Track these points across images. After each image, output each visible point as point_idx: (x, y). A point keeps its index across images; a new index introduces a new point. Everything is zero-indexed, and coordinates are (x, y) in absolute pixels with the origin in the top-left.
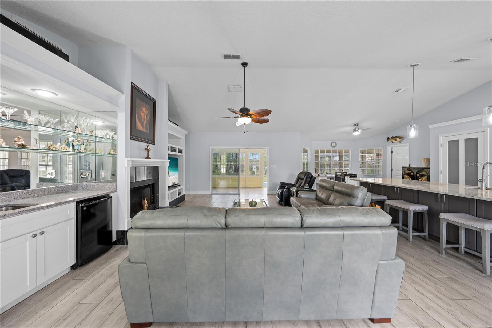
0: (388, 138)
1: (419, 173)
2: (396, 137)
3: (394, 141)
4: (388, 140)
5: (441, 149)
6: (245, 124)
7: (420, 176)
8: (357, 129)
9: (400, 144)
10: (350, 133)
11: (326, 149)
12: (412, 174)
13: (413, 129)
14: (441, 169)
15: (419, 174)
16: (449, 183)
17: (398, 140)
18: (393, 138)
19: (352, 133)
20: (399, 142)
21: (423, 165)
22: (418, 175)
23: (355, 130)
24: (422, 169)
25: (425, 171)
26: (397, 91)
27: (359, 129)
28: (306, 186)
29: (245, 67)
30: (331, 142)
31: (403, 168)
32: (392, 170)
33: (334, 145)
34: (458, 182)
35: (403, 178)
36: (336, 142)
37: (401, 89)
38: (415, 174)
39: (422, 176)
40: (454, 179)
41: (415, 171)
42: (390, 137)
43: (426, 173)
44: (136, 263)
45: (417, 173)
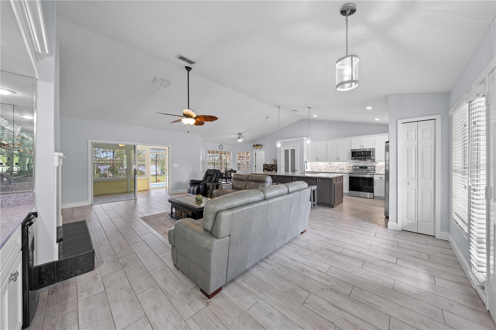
0: (254, 145)
2: (258, 145)
3: (257, 147)
4: (254, 147)
5: (282, 154)
6: (189, 124)
8: (241, 137)
9: (260, 150)
10: (235, 139)
11: (215, 150)
12: (268, 168)
13: (279, 142)
14: (282, 165)
16: (285, 172)
17: (260, 146)
18: (256, 145)
19: (237, 140)
20: (260, 148)
21: (273, 163)
22: (271, 169)
23: (239, 138)
24: (273, 166)
26: (267, 118)
27: (242, 138)
28: (220, 180)
29: (188, 71)
30: (220, 144)
31: (264, 165)
32: (255, 166)
33: (221, 147)
34: (288, 171)
35: (264, 171)
36: (222, 145)
37: (269, 117)
39: (273, 169)
40: (287, 170)
42: (255, 145)
43: (276, 167)
44: (223, 238)
45: (271, 168)
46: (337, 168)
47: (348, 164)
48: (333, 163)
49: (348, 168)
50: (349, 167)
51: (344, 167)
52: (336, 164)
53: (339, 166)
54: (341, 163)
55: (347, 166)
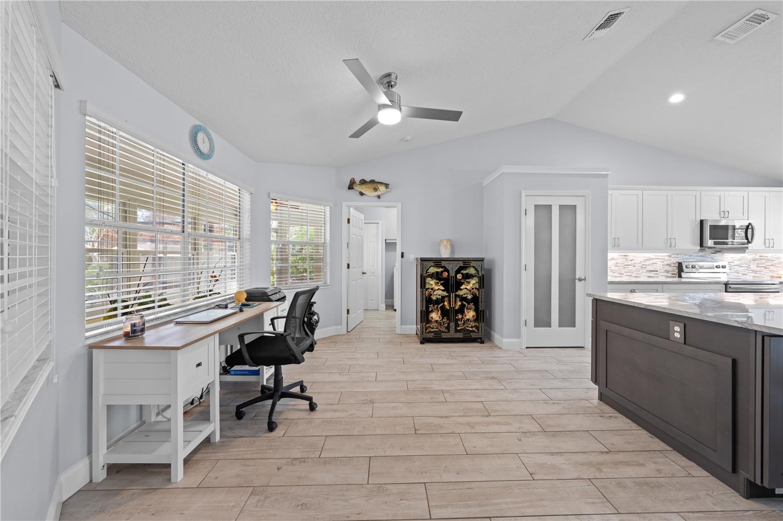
0: (352, 182)
1: (462, 272)
2: (373, 182)
3: (366, 191)
4: (351, 187)
7: (463, 277)
9: (377, 203)
15: (462, 274)
18: (363, 182)
20: (379, 197)
22: (459, 276)
24: (468, 263)
25: (474, 267)
31: (423, 260)
32: (349, 266)
38: (452, 274)
39: (468, 277)
41: (453, 268)
42: (357, 180)
43: (476, 269)
45: (458, 272)
46: (642, 267)
47: (667, 258)
48: (631, 255)
49: (667, 268)
50: (670, 265)
51: (659, 266)
52: (639, 257)
53: (647, 263)
54: (652, 255)
55: (666, 263)
